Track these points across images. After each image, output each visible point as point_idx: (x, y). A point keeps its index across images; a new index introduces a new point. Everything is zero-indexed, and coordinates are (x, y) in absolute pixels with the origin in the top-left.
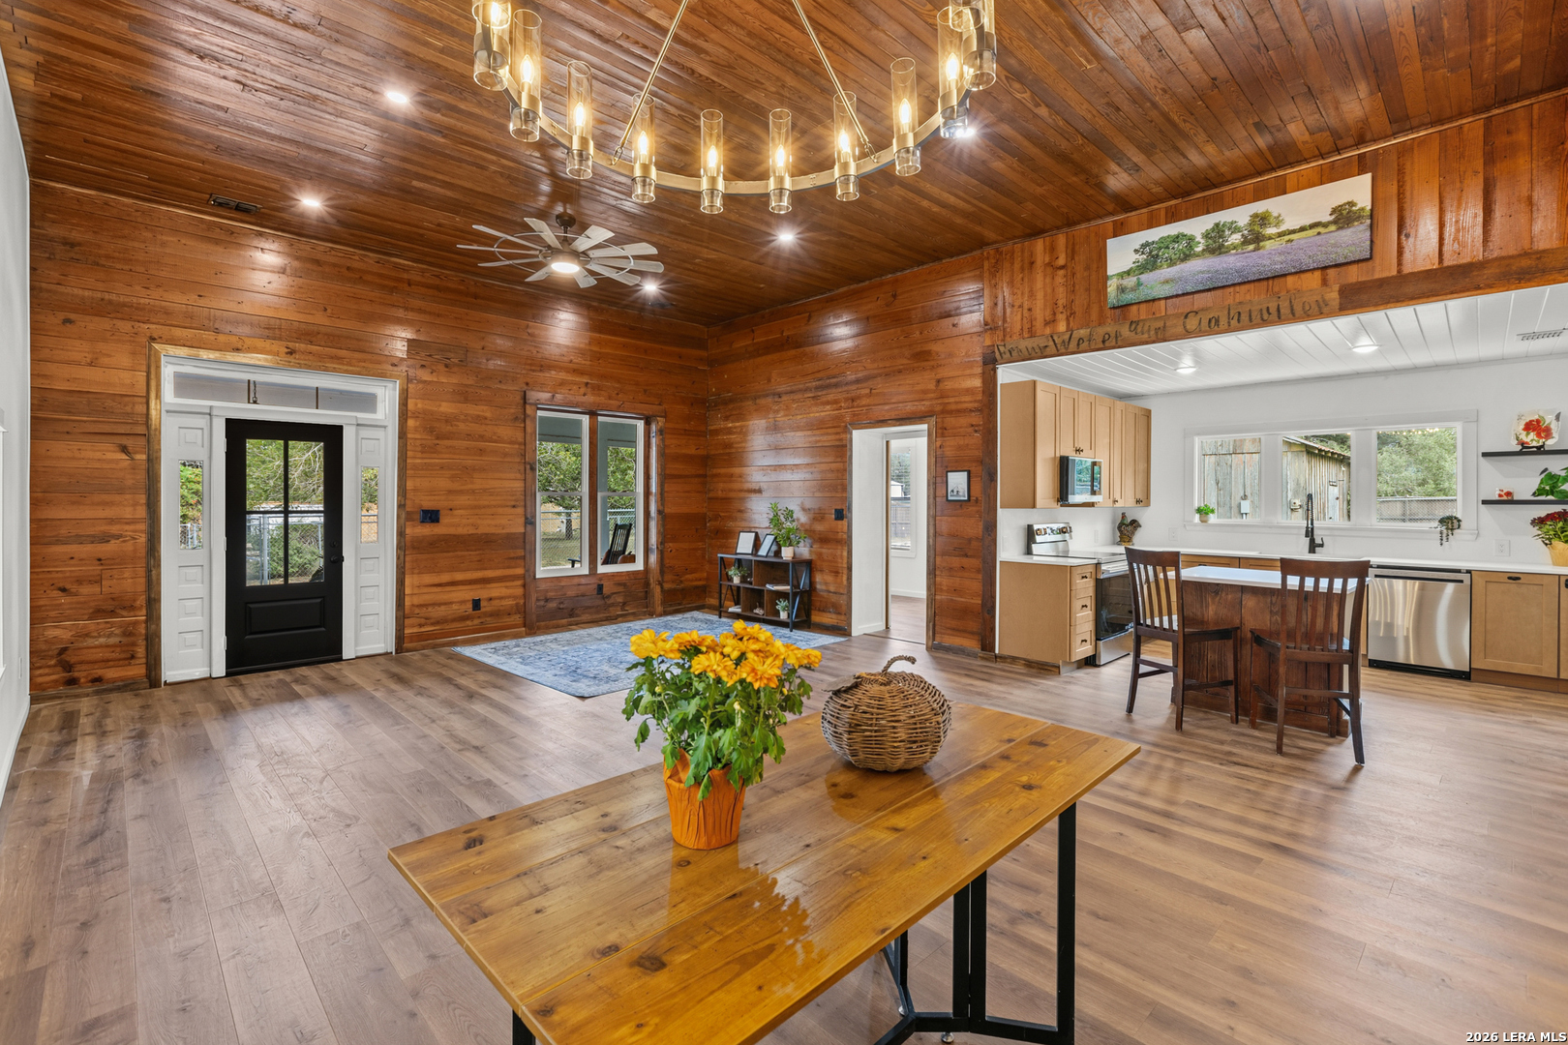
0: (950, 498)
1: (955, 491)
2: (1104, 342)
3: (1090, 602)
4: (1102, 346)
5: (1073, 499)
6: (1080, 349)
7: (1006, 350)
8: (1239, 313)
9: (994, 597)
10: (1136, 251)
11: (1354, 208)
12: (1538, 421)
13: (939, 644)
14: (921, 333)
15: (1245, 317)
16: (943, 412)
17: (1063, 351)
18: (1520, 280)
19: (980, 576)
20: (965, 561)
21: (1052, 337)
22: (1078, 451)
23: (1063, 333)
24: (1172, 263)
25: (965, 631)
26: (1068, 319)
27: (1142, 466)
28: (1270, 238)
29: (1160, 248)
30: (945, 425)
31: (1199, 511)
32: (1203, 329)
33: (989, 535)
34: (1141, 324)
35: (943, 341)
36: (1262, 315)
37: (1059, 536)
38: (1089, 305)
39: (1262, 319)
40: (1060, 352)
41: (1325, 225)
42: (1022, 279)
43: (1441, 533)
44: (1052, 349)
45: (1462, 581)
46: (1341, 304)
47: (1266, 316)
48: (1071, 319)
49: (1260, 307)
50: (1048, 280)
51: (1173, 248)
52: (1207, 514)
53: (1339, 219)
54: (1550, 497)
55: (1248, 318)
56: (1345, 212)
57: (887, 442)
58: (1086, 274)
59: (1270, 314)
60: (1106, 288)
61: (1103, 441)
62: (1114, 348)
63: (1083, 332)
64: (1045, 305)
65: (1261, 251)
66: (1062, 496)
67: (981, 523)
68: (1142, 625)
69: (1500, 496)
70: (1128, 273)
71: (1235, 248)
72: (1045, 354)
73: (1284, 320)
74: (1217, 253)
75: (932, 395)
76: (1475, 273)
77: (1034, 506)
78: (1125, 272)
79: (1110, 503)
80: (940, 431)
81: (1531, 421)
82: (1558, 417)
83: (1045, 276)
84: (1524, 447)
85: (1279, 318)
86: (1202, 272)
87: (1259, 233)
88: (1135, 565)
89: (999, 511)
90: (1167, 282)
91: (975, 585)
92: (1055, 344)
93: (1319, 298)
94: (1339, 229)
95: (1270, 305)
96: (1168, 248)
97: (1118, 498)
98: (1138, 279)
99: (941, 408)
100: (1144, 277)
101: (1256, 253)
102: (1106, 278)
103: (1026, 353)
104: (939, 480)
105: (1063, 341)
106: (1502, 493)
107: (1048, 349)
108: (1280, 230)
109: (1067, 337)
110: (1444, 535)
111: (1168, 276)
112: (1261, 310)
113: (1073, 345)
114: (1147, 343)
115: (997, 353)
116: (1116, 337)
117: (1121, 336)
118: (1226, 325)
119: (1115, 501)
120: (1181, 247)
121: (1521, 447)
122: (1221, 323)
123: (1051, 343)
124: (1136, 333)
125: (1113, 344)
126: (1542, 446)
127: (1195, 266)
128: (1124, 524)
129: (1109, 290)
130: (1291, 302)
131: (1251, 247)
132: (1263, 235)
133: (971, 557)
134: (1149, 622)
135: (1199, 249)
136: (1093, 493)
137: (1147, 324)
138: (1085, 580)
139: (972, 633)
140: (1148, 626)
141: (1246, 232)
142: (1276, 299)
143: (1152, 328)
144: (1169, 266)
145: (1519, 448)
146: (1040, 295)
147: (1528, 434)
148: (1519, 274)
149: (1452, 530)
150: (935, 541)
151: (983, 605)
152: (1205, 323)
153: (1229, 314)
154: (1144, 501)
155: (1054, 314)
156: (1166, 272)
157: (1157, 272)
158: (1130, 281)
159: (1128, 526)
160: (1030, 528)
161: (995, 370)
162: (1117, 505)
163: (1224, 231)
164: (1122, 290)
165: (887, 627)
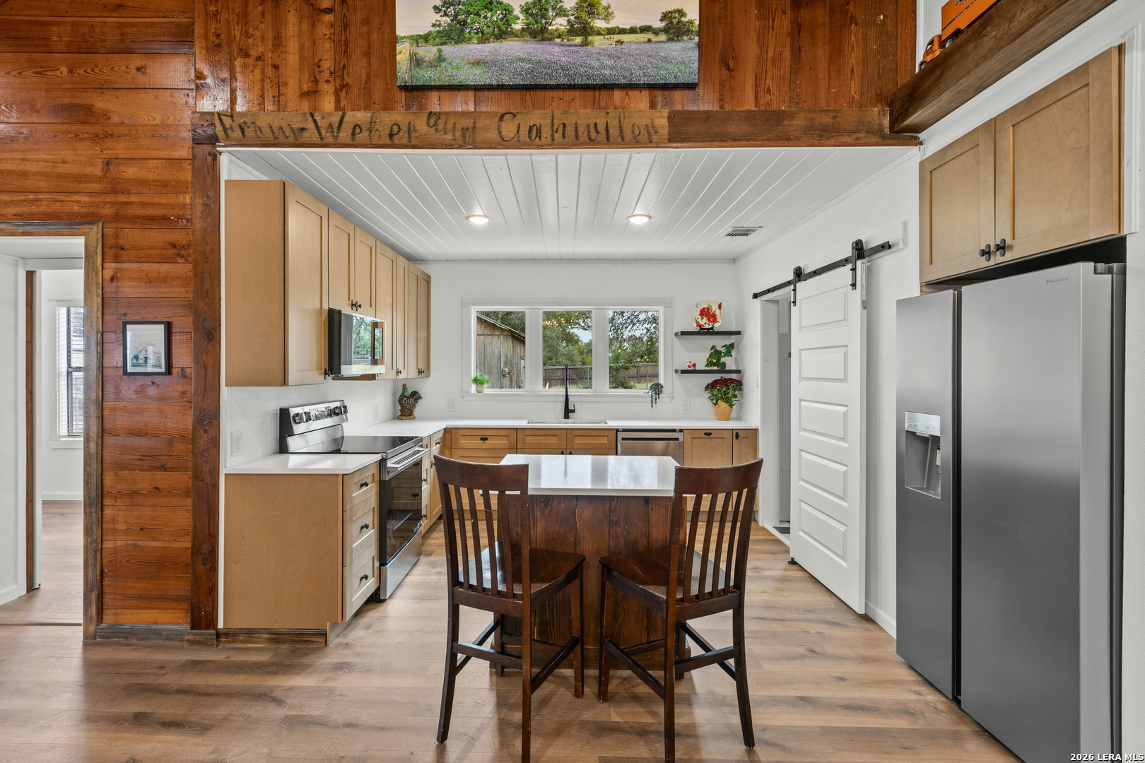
0: (130, 370)
1: (141, 356)
2: (391, 136)
3: (370, 518)
4: (388, 141)
5: (346, 370)
6: (357, 142)
7: (235, 125)
8: (564, 125)
9: (214, 536)
10: (436, 9)
11: (683, 19)
12: (708, 309)
13: (110, 627)
14: (70, 71)
15: (570, 131)
16: (117, 218)
17: (331, 140)
18: (821, 137)
19: (189, 501)
20: (161, 478)
21: (312, 115)
22: (355, 306)
23: (330, 114)
24: (484, 40)
25: (162, 598)
26: (337, 94)
27: (423, 334)
28: (599, 34)
29: (469, 13)
30: (121, 242)
31: (476, 381)
32: (522, 139)
33: (206, 431)
34: (443, 118)
35: (118, 93)
36: (589, 132)
37: (330, 419)
38: (368, 78)
39: (590, 138)
40: (325, 141)
41: (656, 32)
42: (263, 14)
43: (652, 397)
44: (311, 135)
45: (678, 439)
46: (670, 134)
47: (593, 135)
48: (343, 94)
49: (586, 122)
50: (305, 26)
51: (485, 17)
52: (482, 384)
53: (669, 28)
54: (716, 368)
55: (573, 133)
56: (675, 21)
57: (30, 276)
58: (365, 29)
59: (598, 132)
60: (395, 55)
61: (385, 299)
62: (406, 147)
63: (361, 116)
64: (301, 65)
65: (589, 48)
66: (332, 367)
67: (191, 412)
68: (461, 584)
69: (689, 366)
70: (426, 38)
71: (559, 36)
72: (301, 141)
73: (613, 143)
74: (539, 37)
75: (96, 186)
76: (787, 123)
77: (284, 383)
78: (421, 37)
79: (392, 375)
80: (110, 252)
81: (704, 309)
82: (720, 307)
83: (301, 19)
84: (701, 329)
85: (608, 139)
86: (522, 60)
87: (587, 23)
88: (452, 488)
89: (225, 391)
90: (477, 63)
91: (182, 516)
92: (318, 128)
93: (648, 122)
94: (670, 40)
95: (598, 121)
96: (478, 14)
97: (401, 368)
98: (440, 51)
99: (114, 210)
100: (447, 50)
101: (584, 49)
102: (394, 40)
103: (269, 134)
104: (110, 337)
105: (331, 126)
106: (691, 365)
107: (306, 134)
108: (609, 26)
109: (335, 119)
110: (654, 398)
111: (480, 56)
112: (589, 125)
113: (345, 134)
114: (450, 146)
115: (219, 129)
116: (409, 132)
117: (415, 131)
118: (549, 138)
119: (398, 372)
120: (495, 18)
121: (699, 329)
122: (544, 135)
123: (311, 125)
124: (437, 131)
125: (405, 141)
126: (712, 328)
127: (512, 48)
128: (405, 397)
129: (399, 57)
130: (620, 121)
131: (578, 40)
132: (592, 28)
133: (173, 469)
134: (473, 581)
135: (518, 26)
136: (375, 362)
137: (452, 121)
138: (365, 488)
139: (176, 599)
140: (471, 587)
141: (572, 18)
142: (603, 114)
143: (458, 127)
144: (481, 41)
145: (698, 329)
146: (292, 46)
147: (702, 319)
148: (820, 130)
149: (659, 394)
150: (102, 445)
151: (195, 550)
152: (524, 131)
153: (553, 123)
154: (423, 372)
155: (316, 81)
156: (476, 49)
157: (465, 46)
158: (428, 52)
159: (408, 398)
160: (284, 413)
161: (215, 157)
162: (401, 376)
163: (547, 10)
164: (416, 61)
165: (31, 587)
